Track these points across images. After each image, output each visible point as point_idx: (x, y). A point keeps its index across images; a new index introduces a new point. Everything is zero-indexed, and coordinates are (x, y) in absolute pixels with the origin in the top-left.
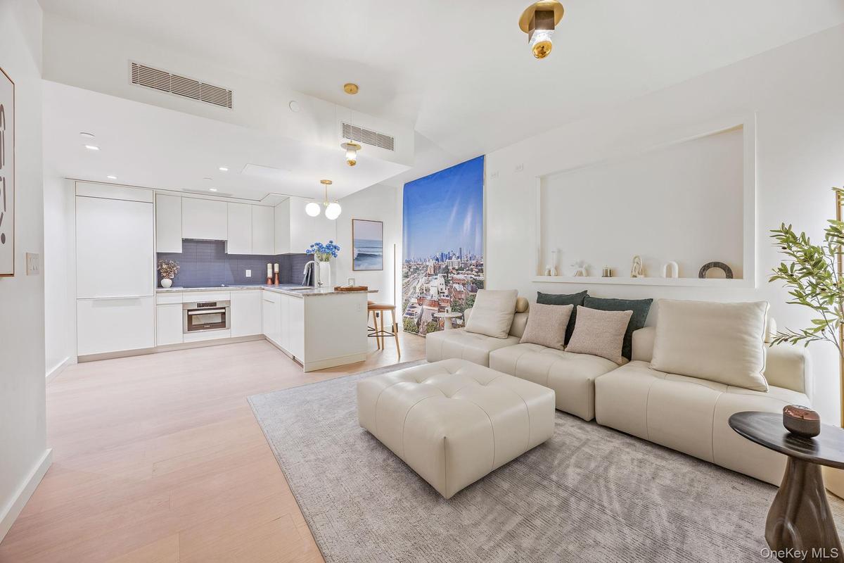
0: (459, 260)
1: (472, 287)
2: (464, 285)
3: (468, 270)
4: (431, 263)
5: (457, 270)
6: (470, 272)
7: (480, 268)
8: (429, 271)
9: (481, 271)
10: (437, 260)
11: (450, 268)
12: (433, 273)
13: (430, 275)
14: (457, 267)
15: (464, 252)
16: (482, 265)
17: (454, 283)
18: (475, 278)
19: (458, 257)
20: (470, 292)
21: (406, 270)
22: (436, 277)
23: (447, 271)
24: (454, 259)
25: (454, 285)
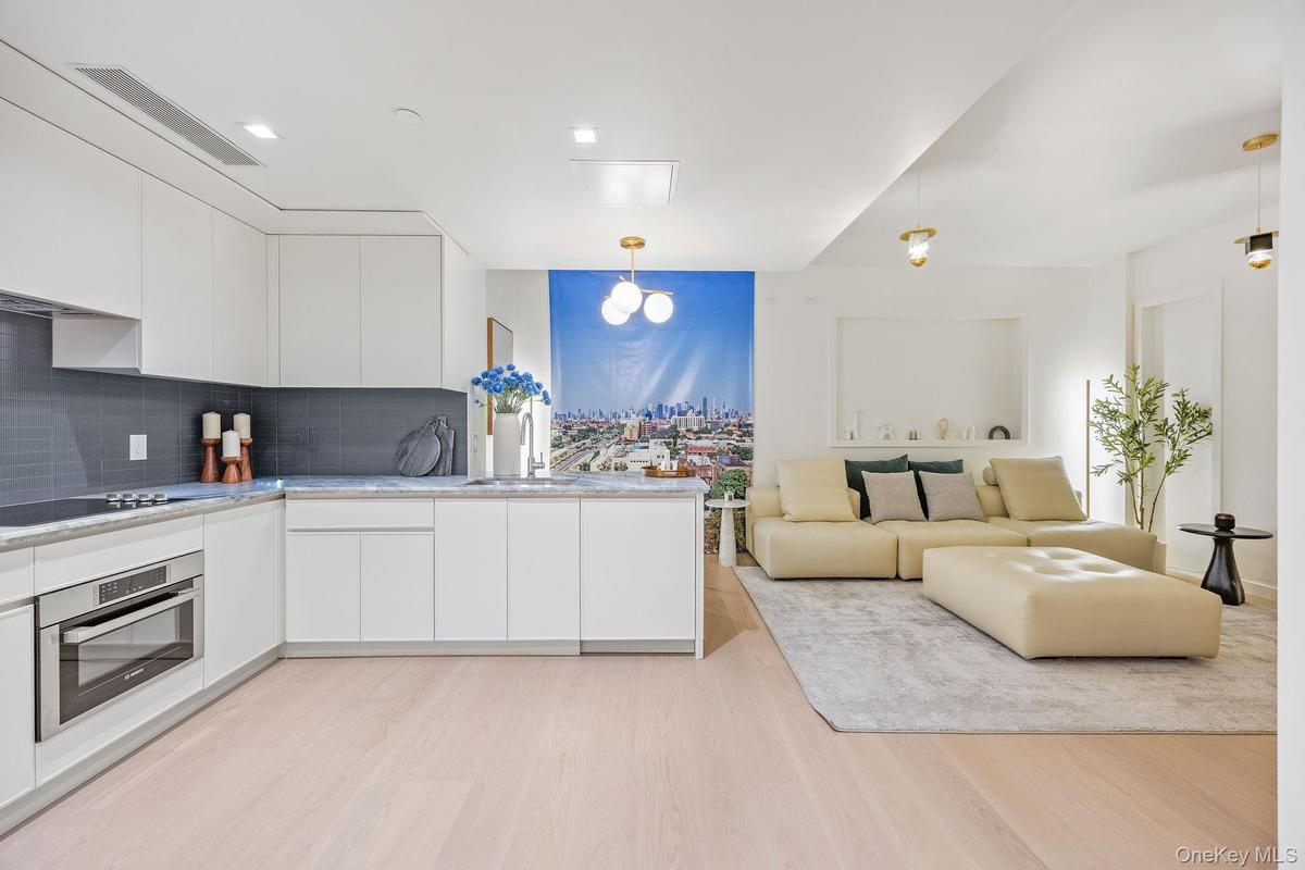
0: (702, 417)
1: (732, 459)
2: (711, 456)
3: (721, 433)
4: (633, 422)
5: (696, 433)
6: (726, 436)
7: (746, 430)
8: (627, 434)
9: (750, 434)
10: (649, 415)
11: (682, 429)
12: (635, 437)
13: (628, 442)
14: (696, 428)
15: (712, 405)
16: (750, 425)
17: (687, 453)
18: (737, 444)
19: (700, 413)
20: (727, 465)
21: (557, 433)
22: (646, 444)
23: (674, 433)
24: (690, 414)
25: (689, 457)
